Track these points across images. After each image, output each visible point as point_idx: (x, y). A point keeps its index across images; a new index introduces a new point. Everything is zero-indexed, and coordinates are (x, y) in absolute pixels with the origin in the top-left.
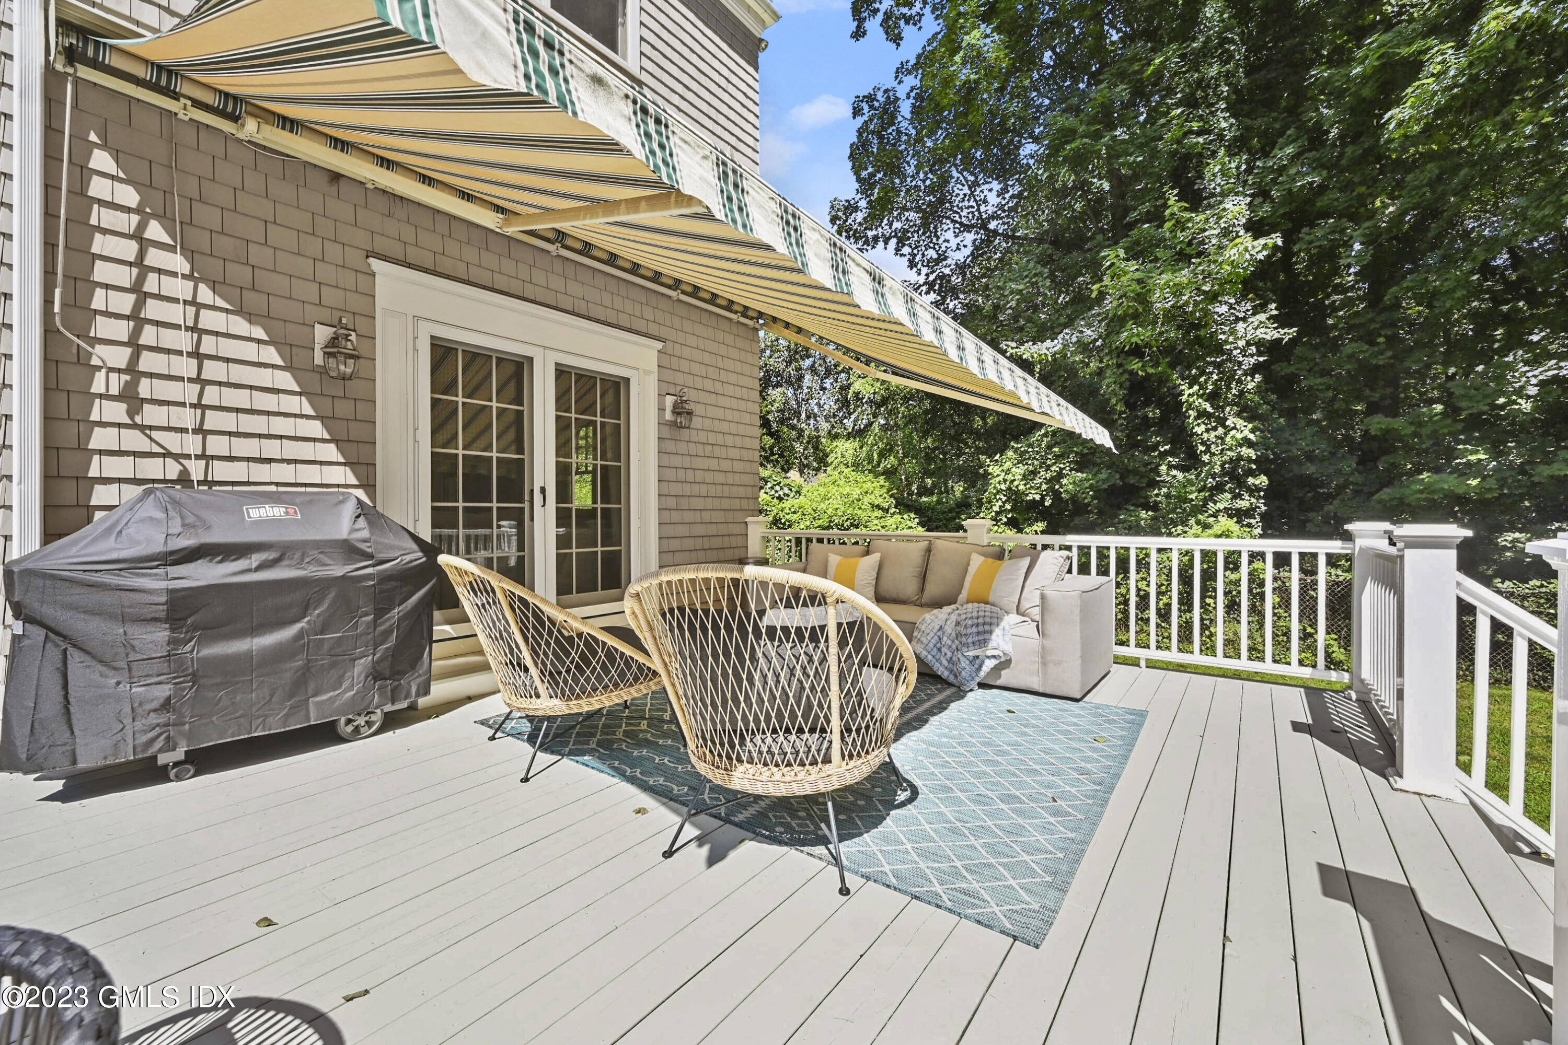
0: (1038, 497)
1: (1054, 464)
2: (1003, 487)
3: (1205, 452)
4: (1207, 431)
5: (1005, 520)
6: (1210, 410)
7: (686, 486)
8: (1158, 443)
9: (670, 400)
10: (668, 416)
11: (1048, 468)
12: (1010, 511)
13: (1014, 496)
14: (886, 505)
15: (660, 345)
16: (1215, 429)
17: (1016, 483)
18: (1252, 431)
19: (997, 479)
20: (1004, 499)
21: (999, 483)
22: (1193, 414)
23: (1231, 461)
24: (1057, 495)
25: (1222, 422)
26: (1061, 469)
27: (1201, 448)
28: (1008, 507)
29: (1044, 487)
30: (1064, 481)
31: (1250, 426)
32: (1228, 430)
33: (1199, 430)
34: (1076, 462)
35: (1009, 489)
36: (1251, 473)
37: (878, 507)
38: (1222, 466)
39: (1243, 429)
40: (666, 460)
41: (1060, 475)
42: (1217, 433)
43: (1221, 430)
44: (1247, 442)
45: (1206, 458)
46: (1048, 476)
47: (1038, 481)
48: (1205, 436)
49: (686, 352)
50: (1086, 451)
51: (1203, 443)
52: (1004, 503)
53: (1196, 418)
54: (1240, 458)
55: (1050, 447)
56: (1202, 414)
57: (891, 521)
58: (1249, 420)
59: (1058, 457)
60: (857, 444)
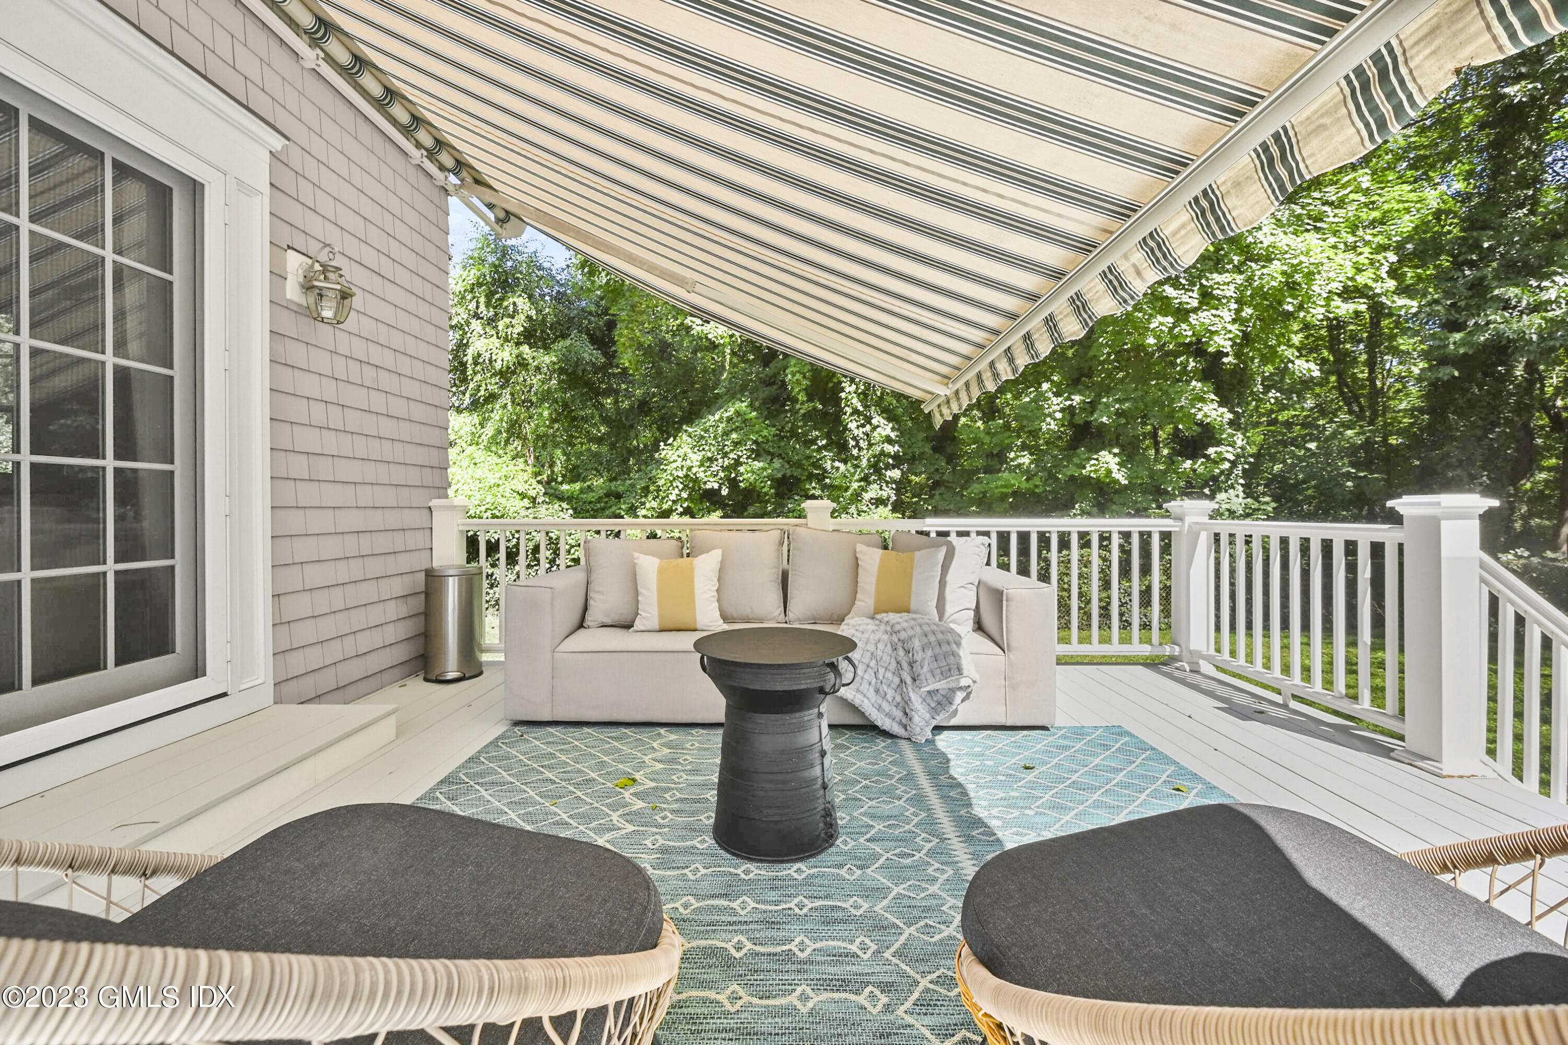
0: (716, 486)
1: (732, 451)
2: (681, 474)
3: (854, 447)
4: (858, 427)
5: (681, 510)
6: (861, 409)
7: (328, 436)
8: (817, 438)
9: (294, 263)
10: (292, 291)
11: (725, 455)
12: (686, 500)
13: (691, 483)
14: (532, 493)
15: (277, 143)
16: (863, 426)
17: (694, 470)
18: (893, 429)
19: (674, 465)
20: (681, 486)
21: (676, 469)
22: (849, 410)
23: (874, 456)
24: (733, 484)
25: (868, 420)
26: (739, 457)
27: (852, 443)
28: (685, 495)
29: (722, 474)
30: (742, 469)
31: (891, 425)
32: (875, 428)
33: (852, 426)
34: (752, 451)
35: (687, 476)
36: (888, 467)
37: (523, 496)
38: (869, 460)
39: (885, 429)
40: (287, 379)
41: (738, 463)
42: (864, 430)
43: (868, 427)
44: (889, 440)
45: (855, 452)
46: (726, 463)
47: (715, 468)
48: (856, 432)
49: (328, 180)
50: (760, 439)
51: (854, 438)
52: (681, 491)
53: (852, 414)
54: (882, 453)
55: (726, 434)
56: (856, 412)
57: (542, 510)
58: (889, 419)
59: (736, 444)
60: (476, 419)
